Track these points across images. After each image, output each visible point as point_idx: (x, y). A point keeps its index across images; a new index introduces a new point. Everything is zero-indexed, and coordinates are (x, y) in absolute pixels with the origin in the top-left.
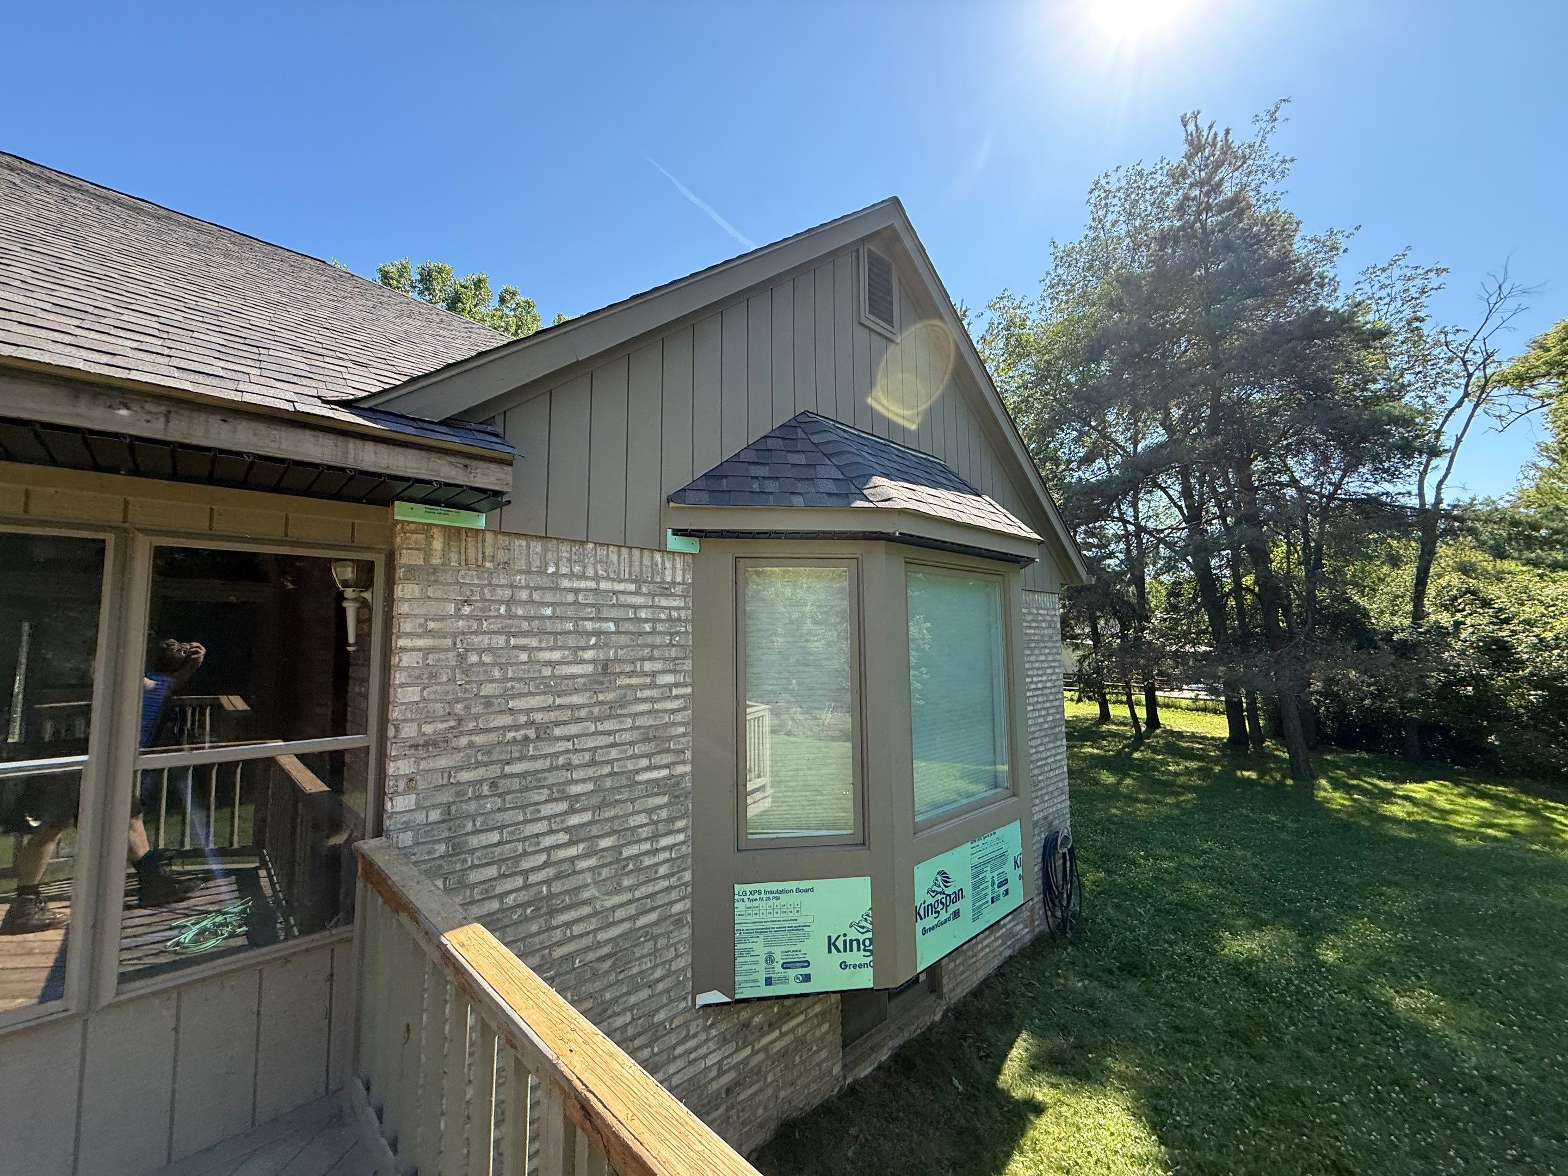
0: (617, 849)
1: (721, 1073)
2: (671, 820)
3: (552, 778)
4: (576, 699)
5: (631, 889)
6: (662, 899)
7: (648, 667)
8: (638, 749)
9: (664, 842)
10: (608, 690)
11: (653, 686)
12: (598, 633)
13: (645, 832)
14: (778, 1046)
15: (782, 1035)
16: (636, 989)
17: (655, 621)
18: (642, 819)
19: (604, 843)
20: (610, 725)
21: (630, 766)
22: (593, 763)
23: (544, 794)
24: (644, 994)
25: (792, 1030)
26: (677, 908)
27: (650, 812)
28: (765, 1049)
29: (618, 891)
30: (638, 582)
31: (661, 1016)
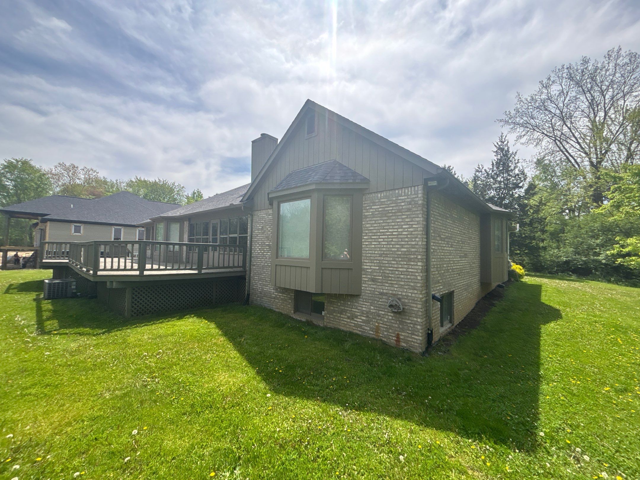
0: (263, 253)
1: (273, 294)
2: (269, 251)
3: (258, 241)
4: (260, 231)
5: (265, 259)
6: (268, 262)
7: (267, 227)
8: (266, 239)
9: (268, 254)
10: (263, 230)
11: (267, 230)
12: (262, 222)
13: (266, 251)
14: (281, 297)
15: (282, 296)
16: (264, 273)
17: (268, 220)
18: (266, 249)
19: (262, 251)
20: (263, 235)
21: (265, 241)
22: (261, 240)
23: (257, 243)
24: (265, 275)
25: (285, 297)
26: (269, 264)
27: (267, 248)
28: (280, 296)
29: (263, 259)
30: (266, 214)
31: (267, 279)
